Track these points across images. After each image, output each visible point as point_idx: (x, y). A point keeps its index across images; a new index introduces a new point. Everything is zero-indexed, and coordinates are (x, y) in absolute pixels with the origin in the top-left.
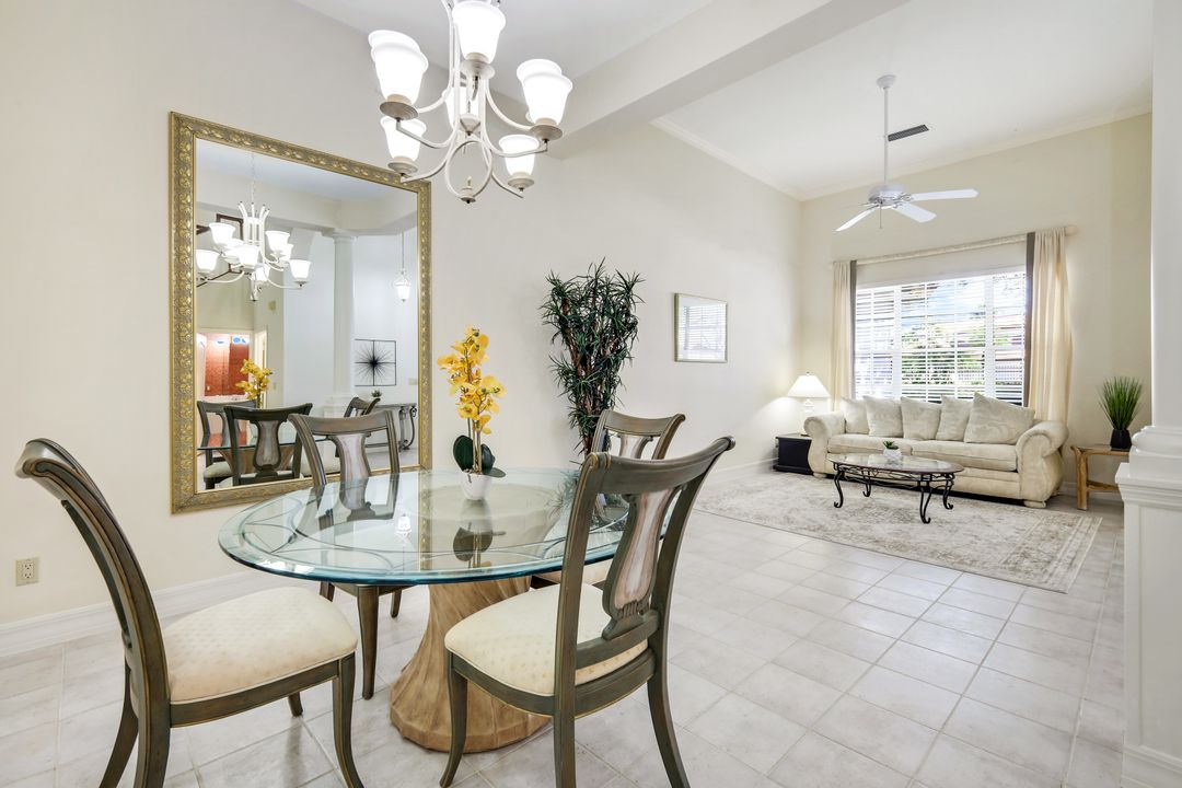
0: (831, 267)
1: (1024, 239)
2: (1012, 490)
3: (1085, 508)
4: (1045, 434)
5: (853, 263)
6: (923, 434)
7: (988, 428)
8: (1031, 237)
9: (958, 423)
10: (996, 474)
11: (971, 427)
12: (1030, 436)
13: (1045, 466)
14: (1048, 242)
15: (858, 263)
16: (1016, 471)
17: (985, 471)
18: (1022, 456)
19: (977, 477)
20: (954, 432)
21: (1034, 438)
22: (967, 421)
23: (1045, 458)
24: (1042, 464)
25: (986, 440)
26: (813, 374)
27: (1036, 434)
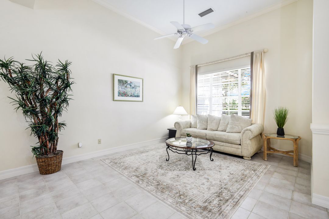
0: (190, 68)
1: (250, 54)
2: (238, 152)
3: (266, 160)
4: (250, 130)
5: (196, 66)
6: (214, 129)
7: (234, 127)
8: (252, 53)
9: (225, 125)
10: (234, 146)
11: (229, 126)
12: (245, 131)
13: (250, 143)
14: (258, 55)
15: (198, 66)
16: (240, 145)
17: (230, 144)
18: (242, 139)
19: (227, 146)
20: (224, 128)
21: (246, 132)
22: (228, 124)
23: (251, 140)
24: (248, 142)
25: (233, 132)
26: (182, 106)
27: (247, 130)
